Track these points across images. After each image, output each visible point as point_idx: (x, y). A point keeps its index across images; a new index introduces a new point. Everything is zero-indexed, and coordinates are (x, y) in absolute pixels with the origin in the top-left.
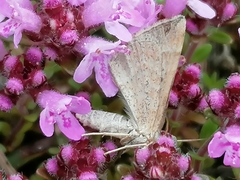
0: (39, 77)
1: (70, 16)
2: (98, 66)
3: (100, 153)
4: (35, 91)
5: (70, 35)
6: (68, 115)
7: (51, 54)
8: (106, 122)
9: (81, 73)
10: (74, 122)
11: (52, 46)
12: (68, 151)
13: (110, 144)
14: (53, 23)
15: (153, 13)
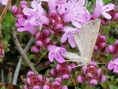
0: (48, 40)
1: (59, 18)
2: (69, 37)
3: (70, 68)
4: (47, 45)
5: (59, 26)
6: (58, 54)
7: (52, 32)
8: (72, 56)
9: (63, 39)
10: (61, 57)
11: (53, 29)
12: (58, 67)
13: (73, 64)
14: (53, 21)
15: (89, 18)
